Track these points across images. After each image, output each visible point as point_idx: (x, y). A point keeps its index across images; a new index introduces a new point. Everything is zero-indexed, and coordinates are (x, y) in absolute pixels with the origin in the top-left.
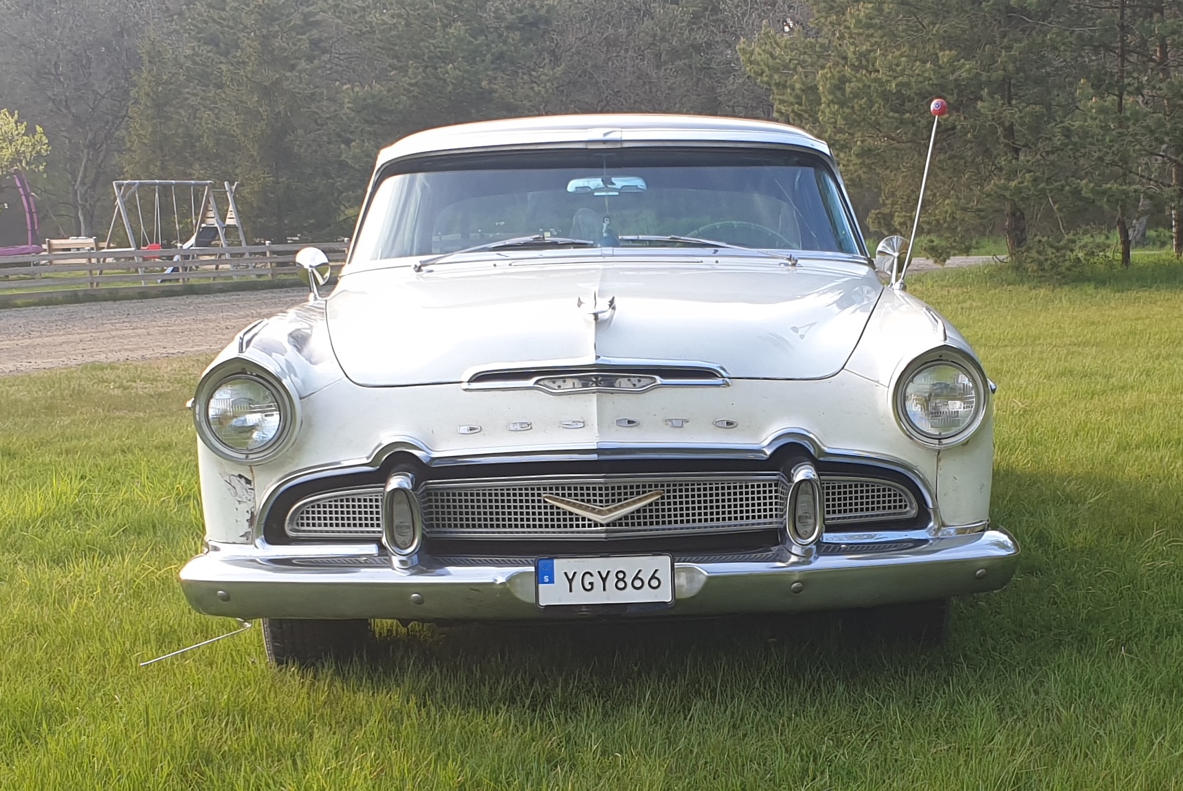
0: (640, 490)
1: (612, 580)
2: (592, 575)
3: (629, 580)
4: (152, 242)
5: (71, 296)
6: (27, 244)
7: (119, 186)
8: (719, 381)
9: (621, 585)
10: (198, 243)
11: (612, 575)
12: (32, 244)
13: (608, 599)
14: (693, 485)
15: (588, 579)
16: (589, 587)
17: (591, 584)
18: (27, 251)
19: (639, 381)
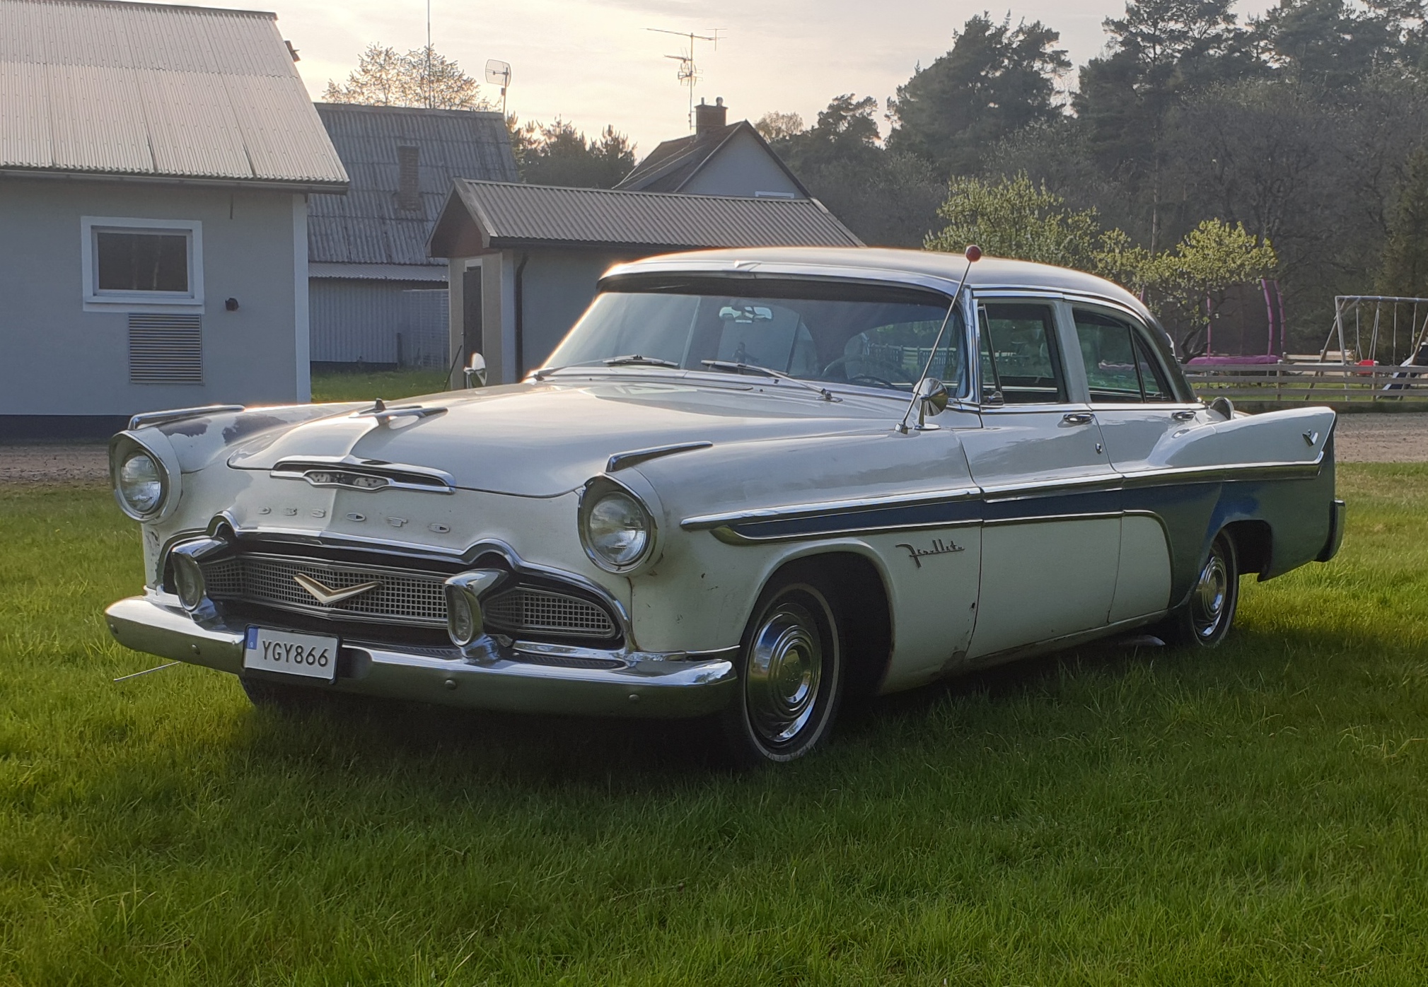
0: (362, 579)
1: (293, 653)
2: (280, 647)
3: (305, 655)
4: (1365, 358)
5: (1255, 407)
6: (1266, 354)
7: (1341, 301)
8: (446, 489)
9: (299, 659)
10: (1414, 363)
11: (294, 649)
12: (1272, 354)
13: (289, 669)
14: (409, 580)
15: (278, 650)
16: (277, 657)
17: (279, 654)
18: (1264, 361)
19: (375, 482)
